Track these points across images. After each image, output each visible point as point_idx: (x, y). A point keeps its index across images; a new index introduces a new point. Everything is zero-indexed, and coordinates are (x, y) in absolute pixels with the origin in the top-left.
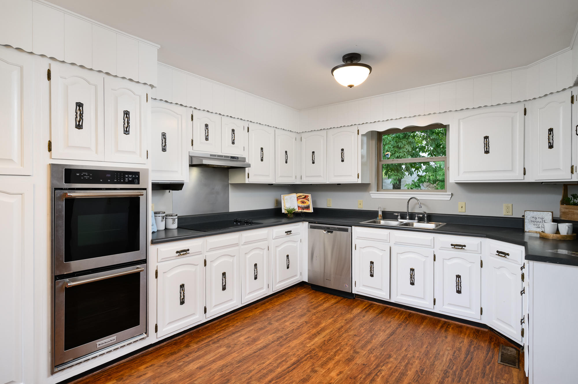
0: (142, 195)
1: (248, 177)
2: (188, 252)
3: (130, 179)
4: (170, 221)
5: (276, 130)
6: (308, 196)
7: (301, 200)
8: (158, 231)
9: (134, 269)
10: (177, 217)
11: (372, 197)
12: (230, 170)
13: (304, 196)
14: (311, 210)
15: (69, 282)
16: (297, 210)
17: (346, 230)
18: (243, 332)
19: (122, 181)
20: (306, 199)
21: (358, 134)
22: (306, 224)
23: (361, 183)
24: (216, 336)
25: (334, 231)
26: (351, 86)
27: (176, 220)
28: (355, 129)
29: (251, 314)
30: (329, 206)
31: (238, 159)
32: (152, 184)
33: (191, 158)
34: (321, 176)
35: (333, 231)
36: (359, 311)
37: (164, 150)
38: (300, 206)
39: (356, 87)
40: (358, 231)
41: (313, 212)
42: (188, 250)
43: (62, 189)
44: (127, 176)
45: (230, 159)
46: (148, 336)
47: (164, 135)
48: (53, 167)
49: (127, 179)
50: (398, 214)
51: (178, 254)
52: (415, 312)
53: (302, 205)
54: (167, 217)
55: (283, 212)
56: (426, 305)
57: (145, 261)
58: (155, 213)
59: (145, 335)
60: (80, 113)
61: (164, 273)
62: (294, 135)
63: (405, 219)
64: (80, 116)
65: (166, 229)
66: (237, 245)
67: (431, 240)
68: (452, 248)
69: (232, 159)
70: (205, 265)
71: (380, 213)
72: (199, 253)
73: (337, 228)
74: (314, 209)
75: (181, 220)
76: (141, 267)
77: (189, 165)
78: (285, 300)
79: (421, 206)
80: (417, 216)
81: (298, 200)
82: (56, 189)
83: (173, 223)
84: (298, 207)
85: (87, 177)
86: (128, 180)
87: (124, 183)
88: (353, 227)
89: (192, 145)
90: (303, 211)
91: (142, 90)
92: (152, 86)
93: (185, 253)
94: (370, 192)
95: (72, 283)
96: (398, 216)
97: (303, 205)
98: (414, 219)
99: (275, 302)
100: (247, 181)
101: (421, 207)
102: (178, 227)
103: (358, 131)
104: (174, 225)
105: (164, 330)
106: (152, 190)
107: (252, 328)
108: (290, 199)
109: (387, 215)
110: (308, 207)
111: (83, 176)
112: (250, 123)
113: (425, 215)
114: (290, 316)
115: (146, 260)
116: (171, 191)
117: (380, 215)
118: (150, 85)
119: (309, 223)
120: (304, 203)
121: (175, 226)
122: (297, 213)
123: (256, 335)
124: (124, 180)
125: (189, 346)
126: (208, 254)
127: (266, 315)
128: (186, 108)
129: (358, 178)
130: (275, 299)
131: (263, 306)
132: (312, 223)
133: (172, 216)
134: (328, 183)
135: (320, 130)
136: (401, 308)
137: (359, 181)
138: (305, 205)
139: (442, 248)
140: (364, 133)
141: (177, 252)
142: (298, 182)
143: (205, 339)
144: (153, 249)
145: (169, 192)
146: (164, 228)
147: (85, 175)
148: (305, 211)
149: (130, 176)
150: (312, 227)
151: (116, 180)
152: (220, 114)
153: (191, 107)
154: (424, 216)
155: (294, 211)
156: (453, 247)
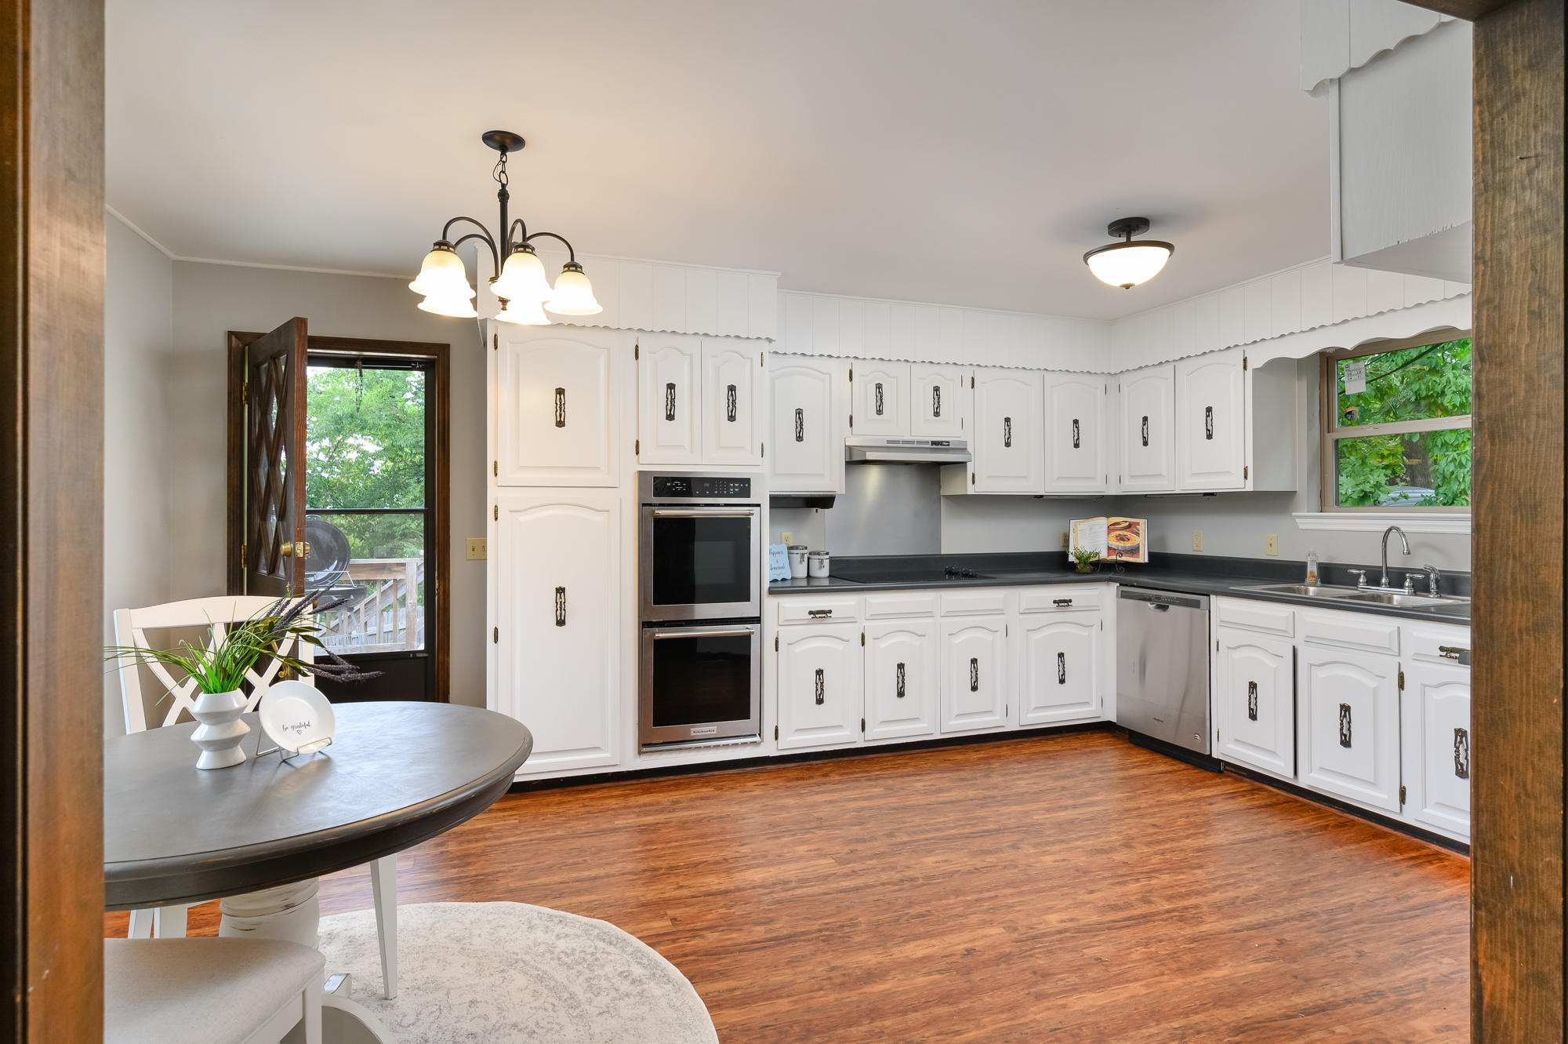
0: (752, 514)
1: (973, 482)
2: (829, 615)
3: (737, 490)
4: (815, 563)
5: (1048, 376)
6: (1138, 524)
7: (1118, 533)
8: (793, 578)
9: (743, 629)
10: (827, 557)
11: (1301, 527)
12: (942, 467)
13: (1127, 523)
14: (1143, 558)
15: (658, 633)
16: (1103, 555)
17: (1196, 605)
18: (926, 778)
19: (725, 492)
20: (1133, 532)
21: (1245, 368)
22: (1114, 587)
23: (1252, 490)
24: (878, 773)
25: (1171, 606)
26: (1127, 287)
27: (826, 563)
28: (1237, 357)
29: (960, 757)
30: (1198, 549)
31: (949, 445)
32: (770, 498)
33: (849, 449)
34: (1161, 475)
35: (1168, 607)
36: (1236, 807)
37: (799, 438)
38: (1113, 547)
39: (1138, 286)
40: (1224, 608)
41: (1146, 561)
42: (830, 612)
43: (650, 505)
44: (732, 485)
45: (930, 446)
46: (762, 741)
47: (799, 412)
48: (642, 474)
49: (732, 490)
50: (1360, 570)
51: (812, 616)
52: (1365, 821)
53: (1118, 543)
54: (812, 557)
55: (1070, 560)
56: (1380, 800)
57: (757, 620)
58: (790, 548)
59: (757, 739)
60: (671, 399)
61: (789, 644)
62: (1100, 382)
63: (1378, 584)
64: (671, 402)
65: (809, 577)
66: (928, 614)
67: (1390, 633)
68: (1441, 656)
69: (934, 446)
70: (863, 644)
71: (1312, 569)
72: (851, 620)
73: (1177, 598)
74: (1151, 555)
75: (835, 563)
76: (752, 628)
77: (846, 462)
78: (1046, 749)
79: (1408, 550)
80: (1411, 578)
81: (1109, 531)
82: (644, 505)
83: (820, 568)
84: (1109, 548)
85: (679, 488)
86: (734, 490)
87: (729, 496)
88: (1213, 597)
89: (851, 425)
90: (1119, 558)
91: (754, 350)
92: (769, 340)
93: (824, 615)
94: (1293, 514)
95: (663, 634)
96: (1359, 575)
97: (1121, 545)
98: (1402, 586)
99: (1023, 748)
100: (971, 490)
101: (1409, 554)
102: (830, 576)
103: (1245, 360)
104: (823, 572)
105: (789, 739)
106: (770, 507)
107: (948, 775)
108: (1091, 529)
109: (1330, 574)
110: (1135, 551)
111: (674, 487)
112: (977, 369)
113: (1429, 574)
114: (1037, 773)
115: (760, 617)
116: (819, 510)
117: (1311, 573)
118: (767, 339)
119: (1121, 585)
120: (1124, 540)
121: (825, 572)
122: (1104, 564)
123: (947, 784)
124: (728, 491)
125: (829, 776)
126: (868, 624)
127: (991, 764)
128: (839, 360)
129: (1246, 477)
130: (1029, 744)
131: (995, 750)
132: (1126, 585)
133: (819, 554)
134: (1177, 492)
135: (1179, 360)
136: (1331, 807)
137: (1249, 487)
138: (1128, 544)
139: (1418, 657)
140: (1259, 365)
141: (811, 613)
142: (1113, 490)
143: (858, 773)
144: (771, 603)
145: (817, 511)
146: (806, 575)
147: (677, 485)
148: (1125, 558)
149: (737, 485)
150: (1124, 595)
151: (716, 492)
152: (906, 361)
153: (848, 357)
154: (1427, 576)
155: (1097, 559)
156: (1444, 653)
